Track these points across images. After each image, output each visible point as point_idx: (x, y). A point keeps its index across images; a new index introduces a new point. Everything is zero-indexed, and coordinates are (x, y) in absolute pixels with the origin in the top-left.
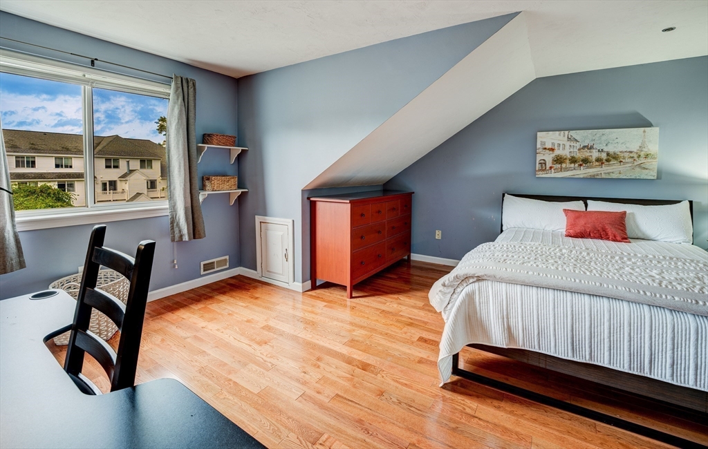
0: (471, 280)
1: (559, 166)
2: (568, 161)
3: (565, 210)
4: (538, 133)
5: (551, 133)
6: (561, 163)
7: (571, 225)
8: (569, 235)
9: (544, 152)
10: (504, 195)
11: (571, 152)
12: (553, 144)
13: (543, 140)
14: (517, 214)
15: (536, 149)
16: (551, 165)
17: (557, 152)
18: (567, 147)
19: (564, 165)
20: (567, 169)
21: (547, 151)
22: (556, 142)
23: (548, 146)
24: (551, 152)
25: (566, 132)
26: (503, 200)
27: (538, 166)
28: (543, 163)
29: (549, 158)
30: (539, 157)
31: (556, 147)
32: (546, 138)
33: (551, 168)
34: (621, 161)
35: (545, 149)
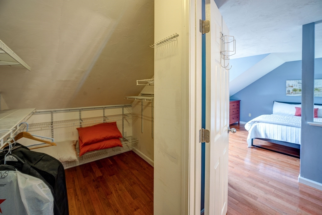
0: (256, 122)
1: (295, 92)
2: (298, 91)
3: (296, 107)
4: (287, 81)
5: (291, 81)
6: (296, 91)
7: (297, 112)
8: (296, 115)
9: (289, 87)
10: (274, 102)
11: (299, 88)
12: (292, 85)
13: (289, 83)
14: (278, 108)
15: (286, 86)
16: (292, 92)
17: (294, 87)
18: (298, 86)
19: (297, 92)
20: (298, 93)
21: (290, 87)
22: (294, 84)
23: (291, 85)
24: (292, 87)
25: (297, 81)
26: (273, 103)
27: (287, 92)
28: (289, 91)
29: (291, 89)
30: (287, 89)
31: (294, 86)
32: (290, 83)
33: (292, 93)
34: (319, 91)
35: (289, 86)
